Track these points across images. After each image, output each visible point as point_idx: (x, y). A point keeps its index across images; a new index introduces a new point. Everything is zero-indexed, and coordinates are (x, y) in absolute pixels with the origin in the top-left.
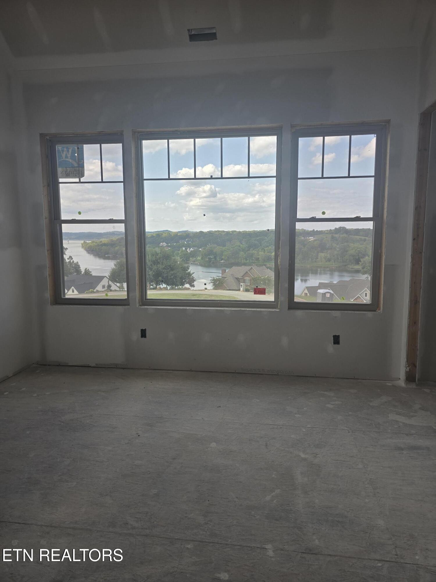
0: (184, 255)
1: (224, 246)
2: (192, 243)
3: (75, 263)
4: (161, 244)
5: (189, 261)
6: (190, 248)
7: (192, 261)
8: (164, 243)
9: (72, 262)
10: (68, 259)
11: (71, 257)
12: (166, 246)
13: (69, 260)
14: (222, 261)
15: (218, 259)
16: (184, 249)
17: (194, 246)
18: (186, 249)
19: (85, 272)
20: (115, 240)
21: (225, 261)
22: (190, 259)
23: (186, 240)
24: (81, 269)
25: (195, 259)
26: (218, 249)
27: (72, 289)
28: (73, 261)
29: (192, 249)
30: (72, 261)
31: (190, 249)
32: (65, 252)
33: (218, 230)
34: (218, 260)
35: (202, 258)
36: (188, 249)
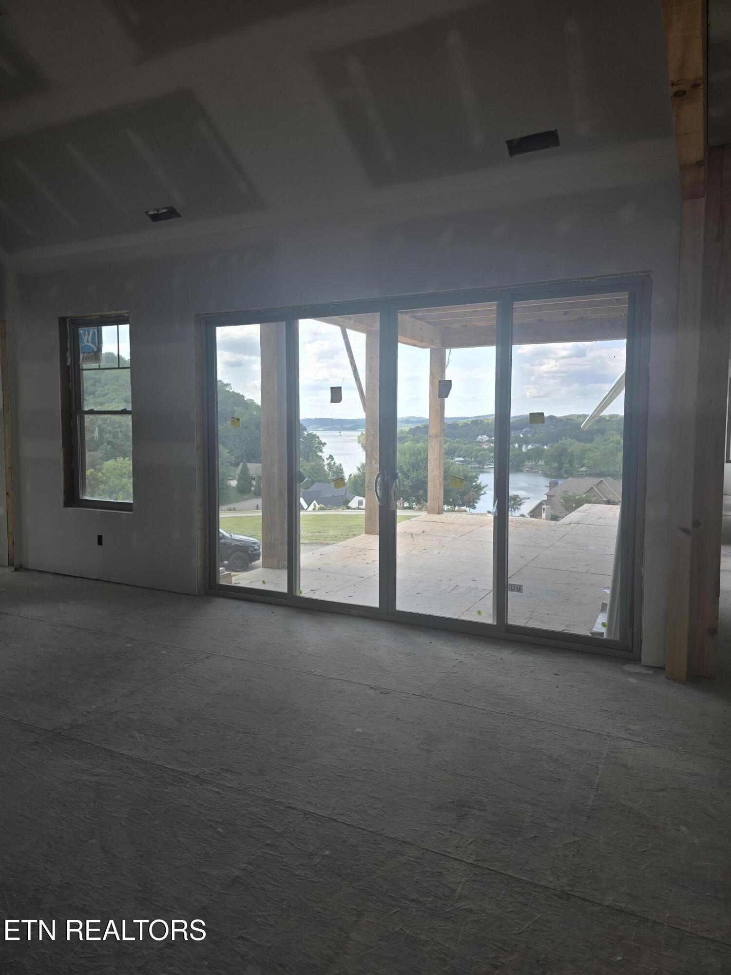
0: (513, 457)
1: (591, 441)
2: (533, 436)
3: (336, 465)
4: (480, 437)
5: (523, 466)
6: (527, 443)
7: (527, 468)
8: (485, 436)
9: (332, 464)
10: (327, 459)
11: (332, 456)
12: (487, 441)
13: (328, 462)
14: (583, 469)
15: (576, 464)
16: (517, 446)
17: (535, 442)
18: (520, 447)
19: (349, 480)
20: (407, 431)
21: (588, 469)
22: (526, 463)
23: (523, 431)
24: (344, 475)
25: (534, 463)
26: (575, 447)
27: (314, 504)
28: (334, 463)
29: (530, 446)
30: (332, 462)
31: (527, 447)
32: (323, 449)
33: (583, 414)
34: (576, 466)
35: (546, 463)
36: (524, 446)
